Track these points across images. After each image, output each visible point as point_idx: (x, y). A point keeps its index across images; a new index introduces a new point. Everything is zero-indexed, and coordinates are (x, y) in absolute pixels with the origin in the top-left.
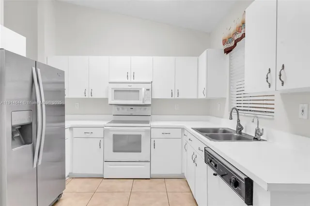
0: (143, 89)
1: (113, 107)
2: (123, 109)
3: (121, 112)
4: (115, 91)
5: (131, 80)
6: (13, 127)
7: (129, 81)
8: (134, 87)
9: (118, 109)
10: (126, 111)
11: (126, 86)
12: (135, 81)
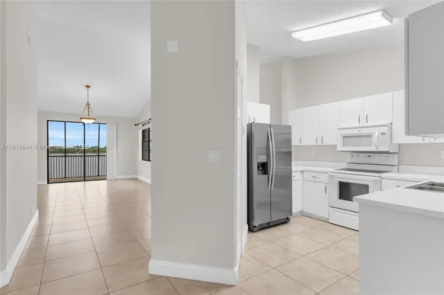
0: (377, 134)
1: (347, 154)
2: (358, 156)
3: (356, 159)
4: (344, 137)
5: (364, 123)
6: (258, 163)
7: (361, 125)
8: (364, 131)
9: (352, 157)
10: (363, 158)
11: (355, 132)
12: (368, 124)
